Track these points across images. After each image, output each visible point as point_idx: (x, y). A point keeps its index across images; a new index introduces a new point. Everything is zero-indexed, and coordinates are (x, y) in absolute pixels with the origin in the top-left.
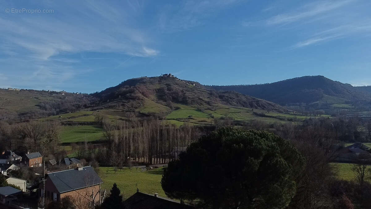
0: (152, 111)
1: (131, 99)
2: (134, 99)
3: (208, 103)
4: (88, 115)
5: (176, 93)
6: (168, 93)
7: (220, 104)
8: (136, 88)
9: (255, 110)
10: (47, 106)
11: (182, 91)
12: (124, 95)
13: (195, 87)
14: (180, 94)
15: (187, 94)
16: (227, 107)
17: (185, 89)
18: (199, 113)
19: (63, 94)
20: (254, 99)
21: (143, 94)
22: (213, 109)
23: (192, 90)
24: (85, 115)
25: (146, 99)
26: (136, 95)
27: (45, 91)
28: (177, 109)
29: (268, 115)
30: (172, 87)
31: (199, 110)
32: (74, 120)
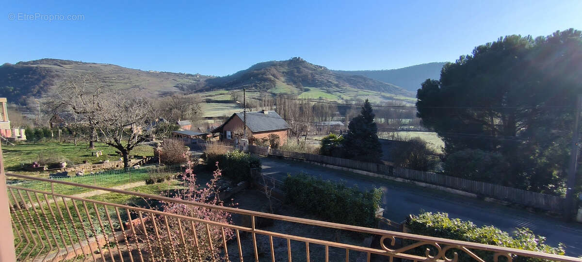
0: (282, 91)
1: (263, 80)
2: (266, 80)
3: (337, 86)
4: (224, 94)
5: (306, 76)
6: (298, 75)
7: (348, 87)
8: (267, 70)
9: (383, 94)
10: (185, 87)
11: (312, 74)
12: (255, 76)
13: (324, 71)
14: (310, 76)
15: (317, 77)
16: (356, 90)
17: (314, 72)
18: (329, 95)
19: (198, 77)
20: (382, 83)
21: (274, 75)
22: (342, 92)
23: (321, 73)
24: (221, 94)
25: (277, 80)
26: (268, 76)
27: (182, 74)
28: (307, 90)
29: (396, 98)
30: (301, 70)
31: (329, 92)
32: (213, 98)
